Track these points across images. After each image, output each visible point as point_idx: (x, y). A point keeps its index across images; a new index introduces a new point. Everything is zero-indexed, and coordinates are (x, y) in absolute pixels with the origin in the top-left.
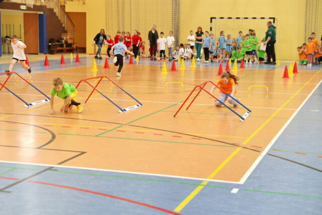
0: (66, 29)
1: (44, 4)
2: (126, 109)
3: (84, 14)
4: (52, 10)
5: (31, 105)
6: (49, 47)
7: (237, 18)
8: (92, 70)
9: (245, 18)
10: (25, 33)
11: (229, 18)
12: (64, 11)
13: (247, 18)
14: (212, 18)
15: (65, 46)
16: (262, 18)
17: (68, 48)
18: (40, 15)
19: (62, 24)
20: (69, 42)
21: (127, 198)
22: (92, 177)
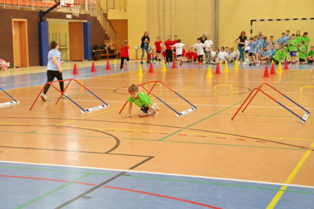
0: (108, 36)
1: (88, 13)
2: (182, 113)
3: (126, 21)
4: (95, 18)
5: (88, 110)
6: (93, 54)
7: (278, 20)
8: (139, 75)
9: (286, 20)
10: (71, 41)
11: (270, 20)
12: (107, 18)
13: (288, 20)
14: (252, 21)
15: (108, 52)
16: (303, 19)
17: (111, 55)
18: (84, 23)
19: (105, 31)
20: (112, 48)
21: (208, 204)
22: (167, 182)
